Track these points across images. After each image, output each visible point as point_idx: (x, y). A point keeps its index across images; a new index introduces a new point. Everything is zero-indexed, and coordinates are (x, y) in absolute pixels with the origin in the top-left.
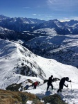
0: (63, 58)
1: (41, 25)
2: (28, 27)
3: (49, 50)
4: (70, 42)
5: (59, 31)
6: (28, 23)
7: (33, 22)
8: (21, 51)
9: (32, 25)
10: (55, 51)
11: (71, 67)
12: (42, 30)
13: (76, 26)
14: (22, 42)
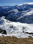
4: (24, 14)
10: (19, 19)
11: (25, 24)
13: (26, 7)
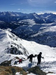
0: (41, 40)
1: (24, 17)
2: (15, 19)
3: (31, 35)
4: (44, 29)
5: (37, 21)
6: (14, 15)
7: (18, 15)
8: (10, 37)
9: (18, 17)
10: (35, 35)
11: (46, 46)
12: (25, 20)
13: (49, 17)
14: (11, 30)
